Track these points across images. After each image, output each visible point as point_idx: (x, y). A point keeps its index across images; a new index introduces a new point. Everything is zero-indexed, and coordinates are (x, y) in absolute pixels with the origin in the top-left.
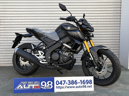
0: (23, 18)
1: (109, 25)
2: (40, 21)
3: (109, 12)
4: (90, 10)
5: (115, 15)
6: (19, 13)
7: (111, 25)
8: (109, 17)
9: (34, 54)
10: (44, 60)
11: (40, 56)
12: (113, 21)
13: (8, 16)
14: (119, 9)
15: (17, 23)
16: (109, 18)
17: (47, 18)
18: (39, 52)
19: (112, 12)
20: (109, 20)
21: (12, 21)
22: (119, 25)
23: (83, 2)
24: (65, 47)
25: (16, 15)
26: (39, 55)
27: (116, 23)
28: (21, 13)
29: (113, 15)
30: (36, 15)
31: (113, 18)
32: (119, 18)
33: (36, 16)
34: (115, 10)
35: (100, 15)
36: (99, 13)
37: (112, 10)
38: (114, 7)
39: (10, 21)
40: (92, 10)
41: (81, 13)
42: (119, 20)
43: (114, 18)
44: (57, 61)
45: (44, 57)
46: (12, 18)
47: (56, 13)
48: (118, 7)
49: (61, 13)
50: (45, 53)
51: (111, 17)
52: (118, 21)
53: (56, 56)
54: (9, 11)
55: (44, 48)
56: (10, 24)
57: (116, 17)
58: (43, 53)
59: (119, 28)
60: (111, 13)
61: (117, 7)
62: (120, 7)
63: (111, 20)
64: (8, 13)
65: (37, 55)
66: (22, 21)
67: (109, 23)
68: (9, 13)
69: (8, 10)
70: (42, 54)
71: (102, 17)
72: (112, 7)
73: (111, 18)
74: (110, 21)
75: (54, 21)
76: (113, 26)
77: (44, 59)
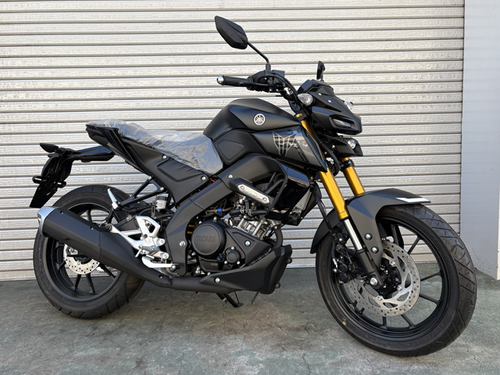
0: (76, 84)
1: (420, 108)
2: (147, 96)
3: (418, 56)
4: (345, 49)
5: (443, 65)
6: (59, 64)
7: (428, 108)
8: (420, 75)
9: (120, 230)
10: (158, 254)
11: (145, 237)
12: (435, 89)
13: (14, 76)
14: (458, 44)
15: (51, 106)
16: (417, 79)
17: (176, 84)
18: (140, 220)
19: (427, 55)
20: (418, 88)
21: (32, 95)
22: (457, 107)
23: (315, 17)
24: (248, 197)
25: (48, 73)
26: (140, 235)
27: (444, 97)
28: (70, 64)
29: (435, 68)
30: (130, 72)
31: (433, 79)
32: (455, 79)
33: (128, 74)
34: (439, 47)
35: (383, 69)
36: (377, 59)
37: (430, 47)
38: (436, 36)
39: (22, 96)
40: (351, 49)
41: (310, 60)
42: (456, 86)
43: (439, 79)
44: (214, 256)
45: (161, 242)
46: (30, 84)
47: (208, 62)
48: (451, 36)
49: (231, 62)
50: (164, 226)
51: (428, 77)
52: (454, 89)
53: (208, 237)
54: (18, 57)
55: (161, 205)
56: (25, 109)
57: (445, 76)
58: (157, 226)
59: (456, 117)
60: (425, 58)
61: (446, 36)
62: (461, 36)
63: (428, 87)
64: (17, 65)
65: (131, 236)
66: (72, 97)
67: (420, 98)
68: (19, 62)
69: (16, 54)
70: (152, 229)
71: (392, 77)
72: (428, 36)
73: (426, 79)
74: (421, 90)
75: (203, 95)
76: (434, 111)
77: (163, 248)
